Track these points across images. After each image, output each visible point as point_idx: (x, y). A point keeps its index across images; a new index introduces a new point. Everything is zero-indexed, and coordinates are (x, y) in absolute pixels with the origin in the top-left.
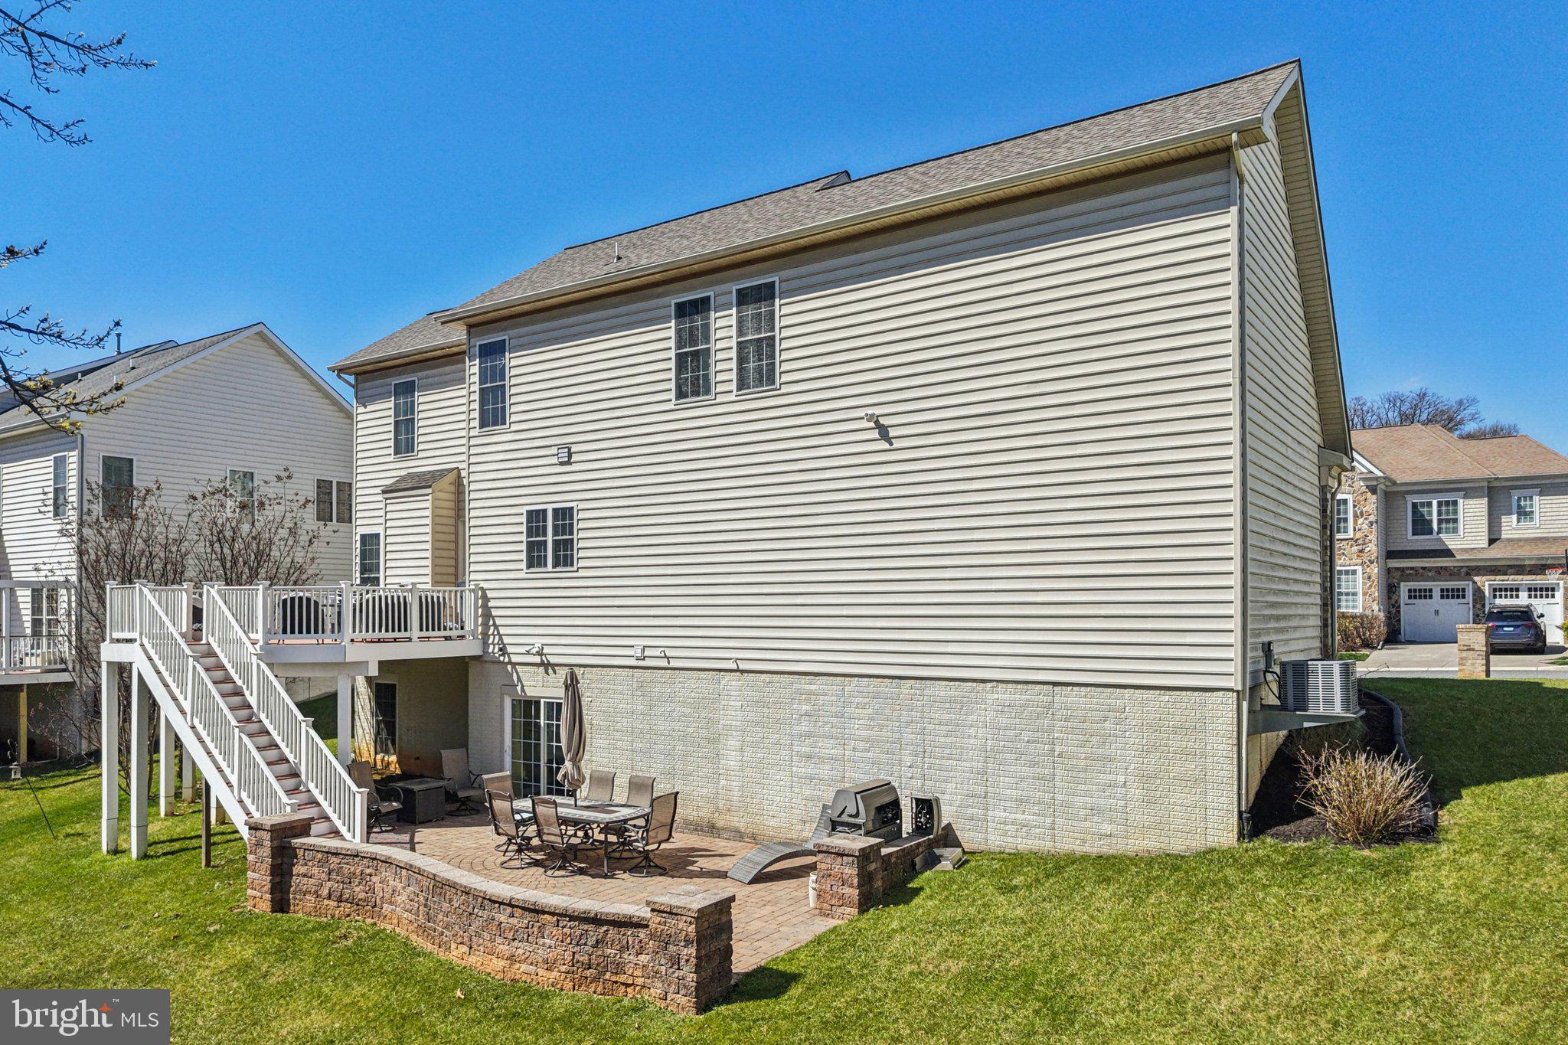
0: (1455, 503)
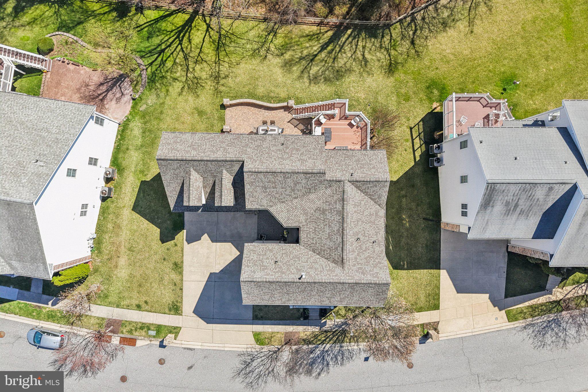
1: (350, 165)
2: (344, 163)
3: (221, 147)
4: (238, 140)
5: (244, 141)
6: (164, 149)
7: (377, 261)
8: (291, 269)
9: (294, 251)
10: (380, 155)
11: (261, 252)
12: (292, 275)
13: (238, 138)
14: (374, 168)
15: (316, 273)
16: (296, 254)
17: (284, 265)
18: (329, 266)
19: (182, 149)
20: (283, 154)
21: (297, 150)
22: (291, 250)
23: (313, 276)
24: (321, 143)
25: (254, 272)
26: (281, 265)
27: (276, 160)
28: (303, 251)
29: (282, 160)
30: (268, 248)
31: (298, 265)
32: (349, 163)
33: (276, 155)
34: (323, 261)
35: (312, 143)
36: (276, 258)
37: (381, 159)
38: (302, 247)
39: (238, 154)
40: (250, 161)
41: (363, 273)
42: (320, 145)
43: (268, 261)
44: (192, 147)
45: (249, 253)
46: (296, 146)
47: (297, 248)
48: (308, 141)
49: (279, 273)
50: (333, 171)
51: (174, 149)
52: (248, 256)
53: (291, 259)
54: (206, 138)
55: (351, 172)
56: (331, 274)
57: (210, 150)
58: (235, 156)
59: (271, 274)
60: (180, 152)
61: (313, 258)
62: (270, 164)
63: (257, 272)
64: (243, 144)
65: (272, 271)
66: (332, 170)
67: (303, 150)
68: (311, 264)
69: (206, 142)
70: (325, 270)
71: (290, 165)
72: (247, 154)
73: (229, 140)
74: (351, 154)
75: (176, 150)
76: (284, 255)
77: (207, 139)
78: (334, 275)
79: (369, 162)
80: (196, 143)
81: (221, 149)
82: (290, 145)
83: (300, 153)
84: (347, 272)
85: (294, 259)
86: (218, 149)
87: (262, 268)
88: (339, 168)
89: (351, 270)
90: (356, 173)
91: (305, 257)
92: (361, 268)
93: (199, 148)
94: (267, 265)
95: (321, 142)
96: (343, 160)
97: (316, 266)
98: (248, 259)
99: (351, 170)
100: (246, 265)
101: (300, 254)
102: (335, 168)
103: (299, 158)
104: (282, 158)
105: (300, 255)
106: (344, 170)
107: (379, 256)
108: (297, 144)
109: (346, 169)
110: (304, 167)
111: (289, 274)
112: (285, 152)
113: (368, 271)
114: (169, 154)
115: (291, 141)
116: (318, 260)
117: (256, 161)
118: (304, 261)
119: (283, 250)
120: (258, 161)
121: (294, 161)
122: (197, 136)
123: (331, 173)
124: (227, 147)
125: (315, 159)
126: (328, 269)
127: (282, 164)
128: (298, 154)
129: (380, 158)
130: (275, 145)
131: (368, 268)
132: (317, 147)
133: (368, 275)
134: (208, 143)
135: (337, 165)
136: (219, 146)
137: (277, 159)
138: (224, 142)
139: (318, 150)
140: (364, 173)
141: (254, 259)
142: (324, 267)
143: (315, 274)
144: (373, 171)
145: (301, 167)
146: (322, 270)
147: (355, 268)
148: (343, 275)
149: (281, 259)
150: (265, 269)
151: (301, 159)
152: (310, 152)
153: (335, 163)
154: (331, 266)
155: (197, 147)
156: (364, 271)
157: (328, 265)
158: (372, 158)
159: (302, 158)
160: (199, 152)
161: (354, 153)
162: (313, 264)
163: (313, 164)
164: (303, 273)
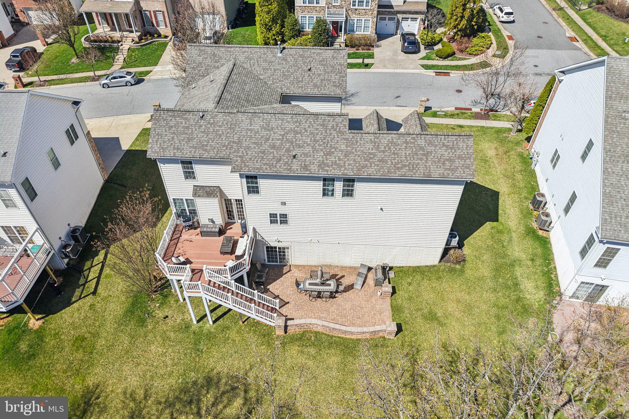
1: (202, 132)
2: (209, 137)
3: (384, 152)
4: (360, 165)
5: (351, 162)
6: (464, 149)
7: (197, 72)
8: (293, 60)
9: (289, 85)
10: (156, 148)
11: (327, 84)
12: (292, 53)
13: (360, 167)
14: (171, 127)
15: (266, 56)
16: (287, 81)
17: (300, 66)
18: (250, 64)
19: (440, 148)
20: (294, 140)
21: (273, 147)
22: (292, 87)
23: (269, 52)
24: (238, 158)
25: (333, 57)
26: (304, 66)
27: (305, 129)
28: (278, 84)
29: (296, 129)
30: (319, 89)
31: (284, 66)
32: (203, 136)
33: (304, 138)
34: (257, 70)
35: (250, 159)
36: (309, 75)
37: (157, 141)
38: (279, 90)
39: (359, 139)
40: (340, 127)
41: (214, 55)
42: (240, 154)
43: (319, 72)
44: (426, 153)
45: (341, 82)
46: (275, 153)
47: (285, 89)
48: (257, 161)
49: (306, 55)
50: (227, 123)
51: (451, 149)
52: (342, 78)
53: (292, 73)
54: (407, 168)
55: (202, 121)
56: (249, 54)
57: (399, 147)
58: (362, 136)
59: (315, 55)
60: (441, 144)
61: (267, 75)
62: (313, 122)
63: (331, 57)
64: (352, 157)
65: (314, 58)
66: (229, 124)
67: (265, 147)
68: (271, 68)
69: (407, 161)
70: (256, 59)
71: (285, 122)
72: (345, 139)
73: (373, 165)
74: (197, 152)
75: (447, 146)
76: (301, 79)
77: (405, 166)
78: (246, 54)
79: (175, 137)
80: (421, 159)
81: (383, 149)
82: (283, 155)
83: (270, 141)
84: (232, 57)
85: (290, 73)
86: (387, 149)
87: (325, 63)
88: (218, 128)
89: (227, 59)
90: (197, 119)
91: (277, 77)
92: (216, 62)
94: (319, 66)
95: (237, 161)
96: (211, 141)
97: (265, 65)
98: (341, 75)
99: (202, 124)
100: (343, 67)
101: (282, 81)
102: (223, 128)
103: (272, 132)
104: (296, 133)
105: (282, 79)
106: (211, 124)
107: (192, 77)
108: (274, 158)
109: (209, 126)
110: (266, 117)
111: (295, 55)
112: (292, 143)
113: (209, 58)
114: (456, 139)
115: (281, 162)
116: (262, 73)
117: (333, 127)
118: (279, 71)
119: (302, 87)
120: (330, 127)
121: (280, 128)
122: (422, 171)
123: (231, 120)
124: (374, 151)
125: (250, 130)
126: (252, 61)
127: (296, 122)
128: (273, 140)
129: (158, 144)
130: (306, 155)
131: (208, 61)
132: (244, 152)
133: (210, 53)
134: (404, 159)
135: (221, 132)
136: (386, 154)
137: (303, 131)
138: (379, 161)
139: (244, 145)
140: (186, 119)
141: (334, 74)
142: (256, 63)
143: (267, 54)
144: (172, 123)
145: (270, 117)
146: (259, 59)
147: (223, 61)
148: (236, 53)
149: (303, 74)
150: (321, 61)
151: (269, 130)
152: (255, 143)
153: (222, 137)
154: (249, 65)
155: (419, 152)
156: (212, 58)
157: (252, 65)
158: (169, 144)
159: (268, 132)
160: (414, 143)
161: (193, 152)
162: (268, 67)
163: (253, 123)
164: (279, 55)
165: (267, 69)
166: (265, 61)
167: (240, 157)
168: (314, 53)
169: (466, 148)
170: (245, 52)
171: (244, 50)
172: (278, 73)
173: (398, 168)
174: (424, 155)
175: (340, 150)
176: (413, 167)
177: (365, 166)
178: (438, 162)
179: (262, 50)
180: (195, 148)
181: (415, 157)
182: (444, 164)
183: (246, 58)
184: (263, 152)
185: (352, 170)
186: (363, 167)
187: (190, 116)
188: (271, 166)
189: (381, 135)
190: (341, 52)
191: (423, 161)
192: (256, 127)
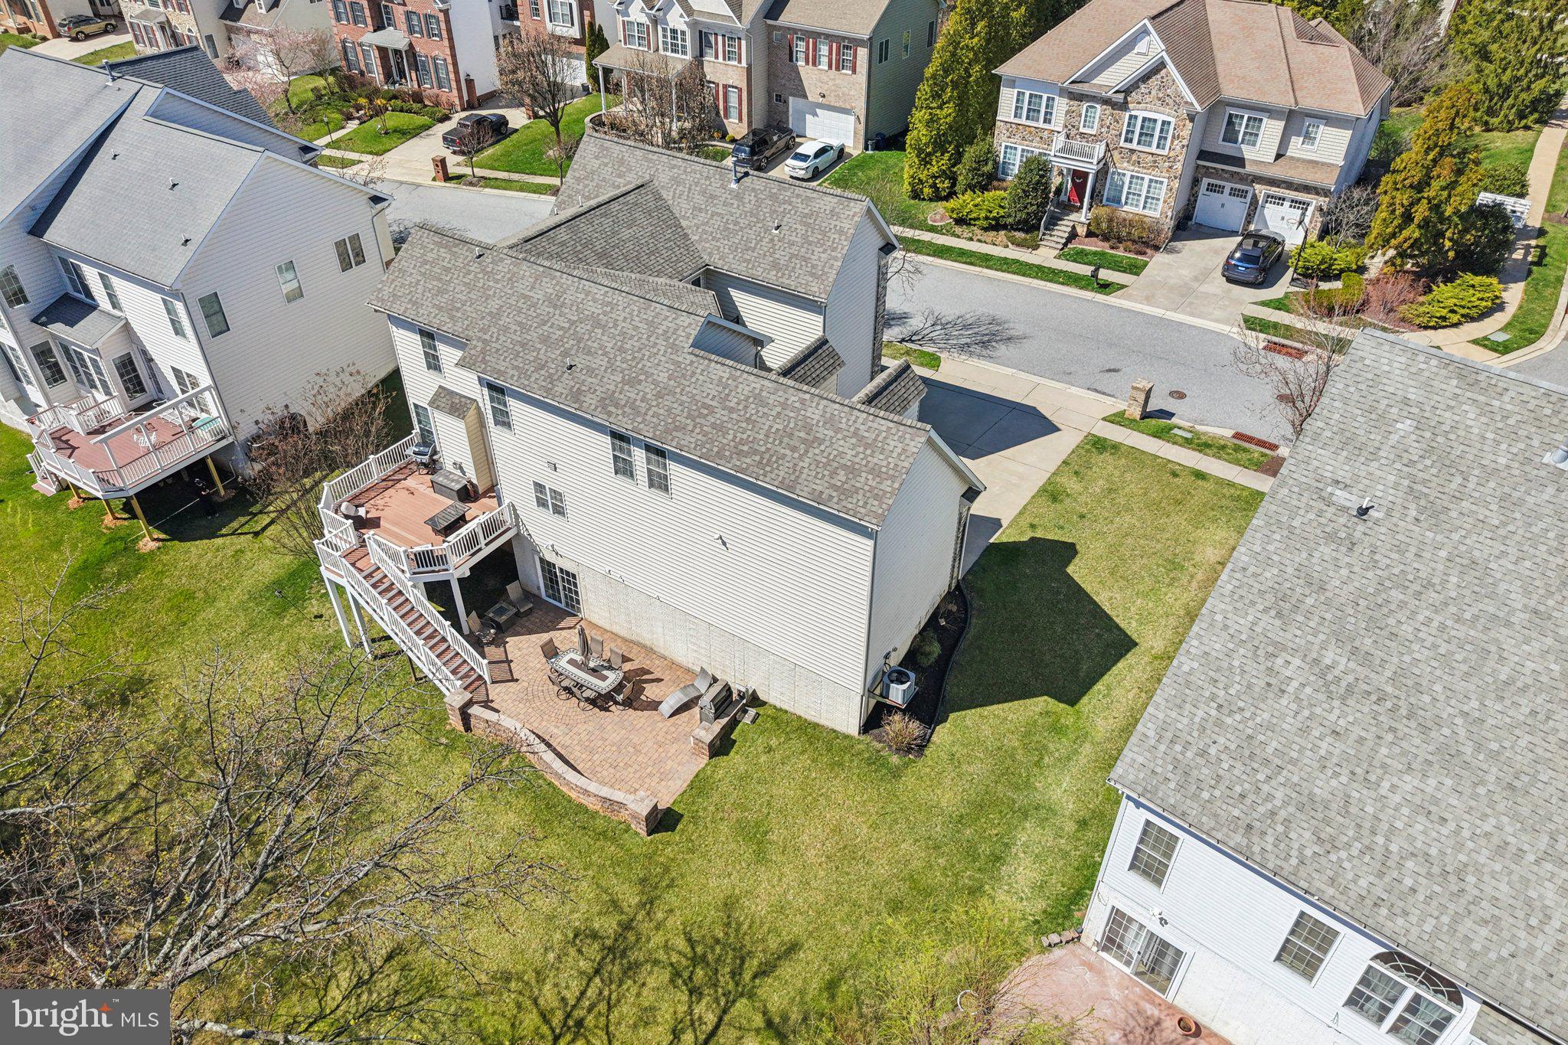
0: (1261, 120)
1: (465, 284)
2: (471, 295)
3: (731, 410)
4: (673, 422)
5: (661, 411)
6: (895, 455)
8: (753, 202)
9: (726, 250)
10: (385, 293)
11: (798, 266)
12: (758, 187)
14: (425, 263)
15: (708, 182)
16: (726, 241)
17: (762, 217)
18: (675, 193)
19: (844, 438)
20: (587, 337)
22: (731, 256)
23: (718, 176)
24: (481, 346)
25: (833, 213)
26: (769, 218)
28: (708, 245)
29: (601, 317)
30: (780, 274)
31: (734, 210)
32: (462, 292)
33: (605, 338)
34: (681, 207)
35: (499, 352)
36: (772, 240)
37: (392, 281)
38: (705, 257)
39: (698, 371)
42: (487, 337)
43: (793, 238)
44: (810, 438)
46: (542, 351)
47: (717, 256)
48: (506, 359)
49: (782, 197)
51: (867, 446)
53: (742, 229)
54: (757, 458)
55: (475, 265)
56: (681, 172)
57: (766, 410)
58: (708, 366)
59: (800, 200)
60: (852, 429)
61: (696, 220)
63: (827, 212)
64: (668, 401)
65: (794, 206)
67: (533, 335)
68: (708, 207)
69: (766, 443)
70: (688, 185)
71: (590, 299)
72: (675, 363)
73: (698, 430)
74: (440, 318)
75: (862, 438)
76: (753, 245)
77: (755, 452)
78: (676, 170)
79: (422, 282)
80: (794, 449)
81: (732, 404)
82: (553, 360)
83: (546, 328)
84: (649, 171)
85: (737, 228)
86: (741, 407)
87: (812, 221)
88: (491, 284)
89: (640, 173)
90: (469, 259)
91: (711, 229)
93: (792, 425)
94: (798, 226)
95: (477, 348)
96: (468, 304)
97: (699, 200)
98: (834, 253)
99: (472, 269)
100: (844, 237)
101: (718, 240)
102: (500, 287)
103: (557, 312)
104: (597, 324)
105: (718, 235)
106: (485, 274)
108: (535, 360)
109: (481, 276)
110: (564, 282)
111: (762, 191)
112: (579, 342)
113: (610, 164)
115: (543, 372)
116: (688, 214)
117: (666, 332)
118: (719, 218)
119: (748, 261)
121: (574, 308)
122: (782, 474)
124: (714, 403)
125: (525, 297)
126: (681, 187)
128: (551, 326)
129: (393, 286)
130: (591, 371)
132: (495, 335)
134: (761, 437)
136: (734, 416)
137: (611, 325)
138: (713, 425)
139: (502, 323)
140: (454, 254)
142: (686, 192)
143: (713, 179)
144: (430, 256)
146: (693, 187)
148: (660, 166)
149: (762, 234)
150: (806, 216)
151: (555, 307)
152: (520, 324)
154: (671, 193)
155: (797, 433)
156: (616, 166)
157: (677, 195)
158: (408, 292)
159: (551, 310)
160: (799, 410)
161: (433, 316)
162: (703, 206)
163: (537, 286)
164: (734, 186)
165: (700, 210)
166: (703, 193)
167: (485, 341)
168: (798, 196)
169: (900, 455)
170: (674, 167)
171: (675, 162)
172: (717, 222)
173: (740, 453)
174: (804, 441)
175: (655, 383)
176: (769, 460)
177: (681, 428)
178: (825, 465)
179: (706, 169)
180: (440, 308)
181: (786, 440)
182: (834, 473)
183: (673, 178)
184: (523, 345)
185: (655, 428)
186: (677, 429)
187: (462, 251)
188: (523, 373)
189: (745, 375)
190: (852, 204)
191: (796, 455)
192: (538, 295)
